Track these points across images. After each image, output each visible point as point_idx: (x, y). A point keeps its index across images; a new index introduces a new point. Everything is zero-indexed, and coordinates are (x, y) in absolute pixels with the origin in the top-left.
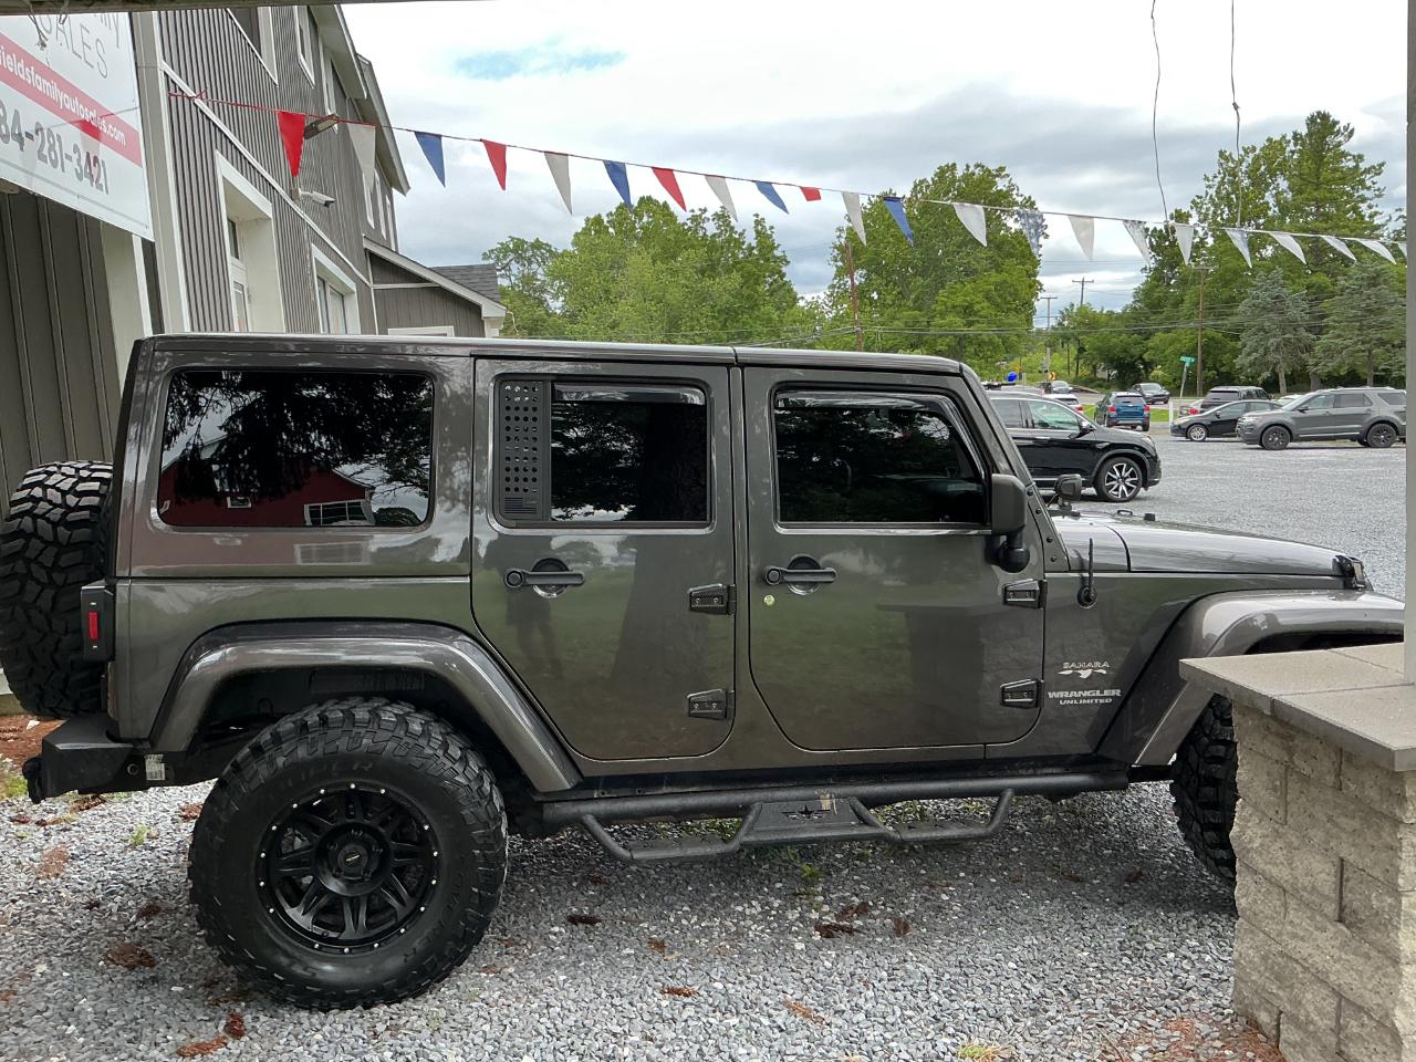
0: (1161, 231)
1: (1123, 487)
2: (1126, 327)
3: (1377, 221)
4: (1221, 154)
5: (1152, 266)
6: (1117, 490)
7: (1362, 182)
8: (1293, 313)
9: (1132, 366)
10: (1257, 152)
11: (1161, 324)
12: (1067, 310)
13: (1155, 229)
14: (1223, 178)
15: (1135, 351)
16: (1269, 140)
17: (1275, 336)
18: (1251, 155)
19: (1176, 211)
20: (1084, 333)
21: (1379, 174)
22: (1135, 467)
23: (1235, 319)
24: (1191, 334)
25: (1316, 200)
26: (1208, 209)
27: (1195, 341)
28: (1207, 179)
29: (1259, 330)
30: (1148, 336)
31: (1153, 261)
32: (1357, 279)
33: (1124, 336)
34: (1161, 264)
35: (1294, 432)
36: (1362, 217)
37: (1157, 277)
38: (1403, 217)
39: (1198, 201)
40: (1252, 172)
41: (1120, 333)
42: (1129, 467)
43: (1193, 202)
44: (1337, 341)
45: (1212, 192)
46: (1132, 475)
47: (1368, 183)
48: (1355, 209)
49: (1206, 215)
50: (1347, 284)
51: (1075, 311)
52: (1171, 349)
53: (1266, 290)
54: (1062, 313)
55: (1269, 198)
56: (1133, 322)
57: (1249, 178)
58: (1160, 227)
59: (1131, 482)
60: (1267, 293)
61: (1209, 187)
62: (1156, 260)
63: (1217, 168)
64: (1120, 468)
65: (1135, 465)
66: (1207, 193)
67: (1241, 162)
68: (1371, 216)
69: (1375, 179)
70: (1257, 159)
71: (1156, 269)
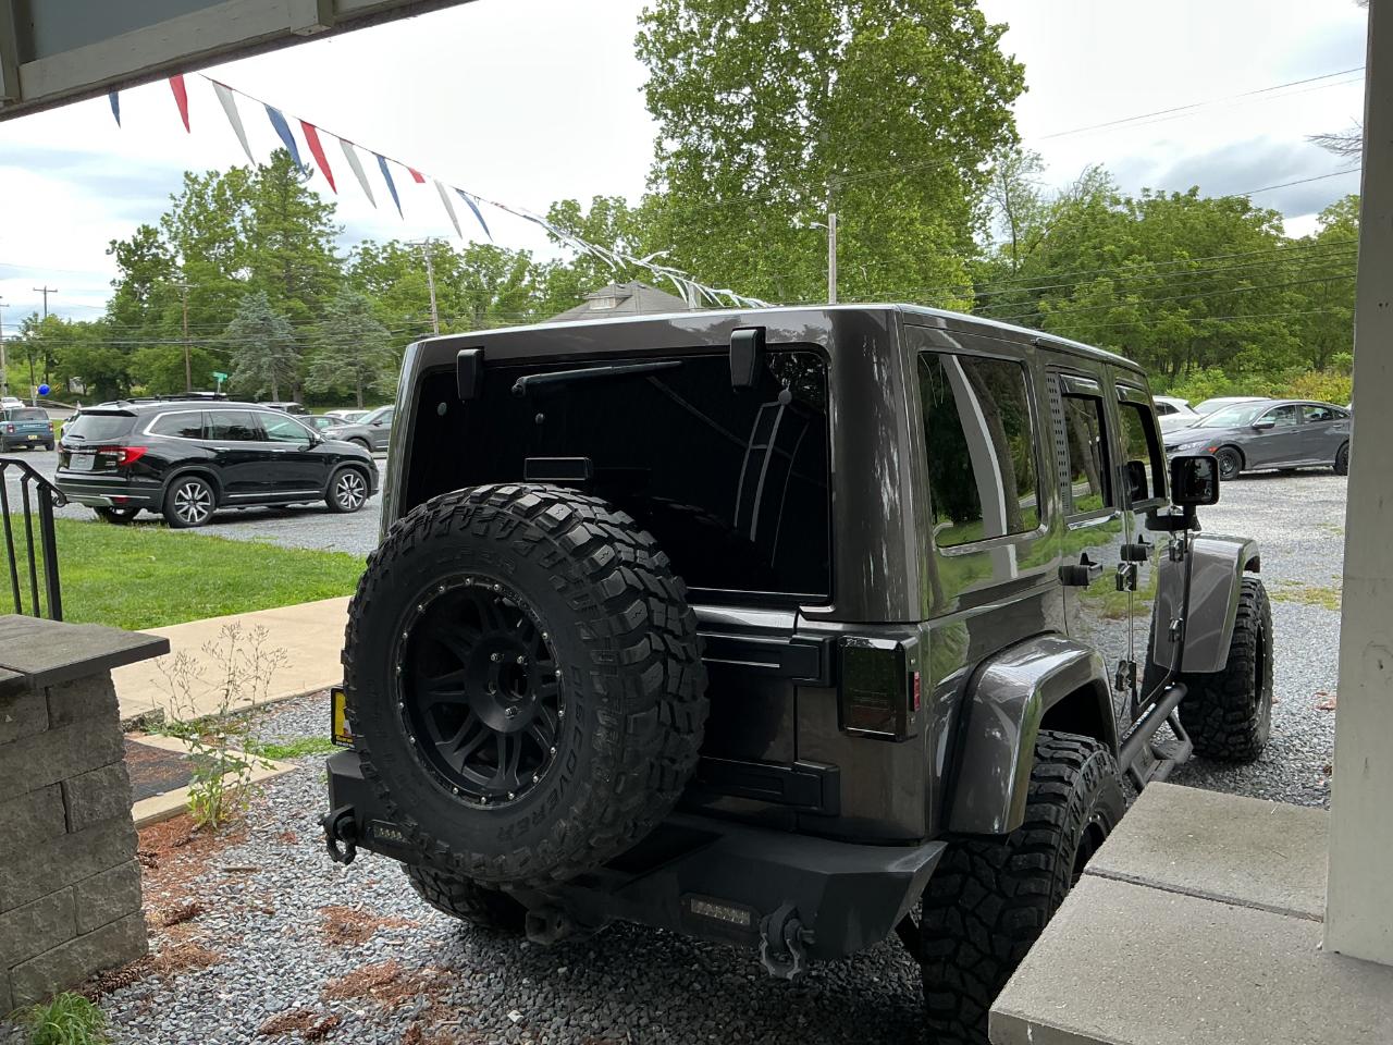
0: (129, 245)
1: (352, 498)
2: (104, 340)
3: (337, 255)
4: (187, 175)
5: (122, 279)
6: (347, 500)
7: (318, 218)
8: (280, 335)
9: (112, 382)
10: (222, 178)
11: (141, 340)
12: (31, 320)
13: (123, 243)
14: (191, 199)
15: (117, 365)
16: (233, 168)
17: (266, 355)
18: (216, 180)
19: (144, 227)
20: (56, 346)
21: (333, 212)
22: (360, 479)
23: (220, 339)
24: (176, 350)
25: (284, 230)
26: (178, 228)
27: (181, 357)
28: (173, 198)
29: (250, 349)
30: (128, 350)
31: (123, 274)
32: (341, 307)
33: (103, 350)
34: (133, 278)
35: (372, 444)
36: (323, 250)
37: (127, 292)
38: (359, 254)
39: (167, 218)
40: (219, 197)
41: (98, 347)
42: (355, 478)
43: (163, 219)
44: (329, 362)
45: (179, 211)
46: (359, 486)
47: (324, 220)
48: (315, 242)
49: (177, 233)
50: (334, 311)
51: (39, 321)
52: (157, 364)
53: (254, 311)
54: (24, 321)
55: (236, 223)
56: (110, 336)
57: (216, 201)
58: (129, 240)
59: (358, 493)
60: (255, 315)
61: (176, 206)
62: (127, 275)
63: (182, 189)
64: (348, 479)
65: (360, 475)
66: (175, 212)
67: (206, 185)
68: (330, 250)
69: (330, 217)
70: (221, 184)
71: (126, 283)
